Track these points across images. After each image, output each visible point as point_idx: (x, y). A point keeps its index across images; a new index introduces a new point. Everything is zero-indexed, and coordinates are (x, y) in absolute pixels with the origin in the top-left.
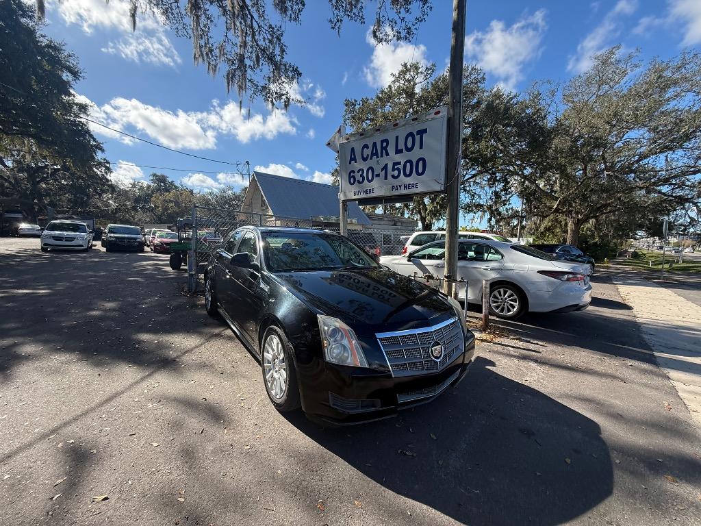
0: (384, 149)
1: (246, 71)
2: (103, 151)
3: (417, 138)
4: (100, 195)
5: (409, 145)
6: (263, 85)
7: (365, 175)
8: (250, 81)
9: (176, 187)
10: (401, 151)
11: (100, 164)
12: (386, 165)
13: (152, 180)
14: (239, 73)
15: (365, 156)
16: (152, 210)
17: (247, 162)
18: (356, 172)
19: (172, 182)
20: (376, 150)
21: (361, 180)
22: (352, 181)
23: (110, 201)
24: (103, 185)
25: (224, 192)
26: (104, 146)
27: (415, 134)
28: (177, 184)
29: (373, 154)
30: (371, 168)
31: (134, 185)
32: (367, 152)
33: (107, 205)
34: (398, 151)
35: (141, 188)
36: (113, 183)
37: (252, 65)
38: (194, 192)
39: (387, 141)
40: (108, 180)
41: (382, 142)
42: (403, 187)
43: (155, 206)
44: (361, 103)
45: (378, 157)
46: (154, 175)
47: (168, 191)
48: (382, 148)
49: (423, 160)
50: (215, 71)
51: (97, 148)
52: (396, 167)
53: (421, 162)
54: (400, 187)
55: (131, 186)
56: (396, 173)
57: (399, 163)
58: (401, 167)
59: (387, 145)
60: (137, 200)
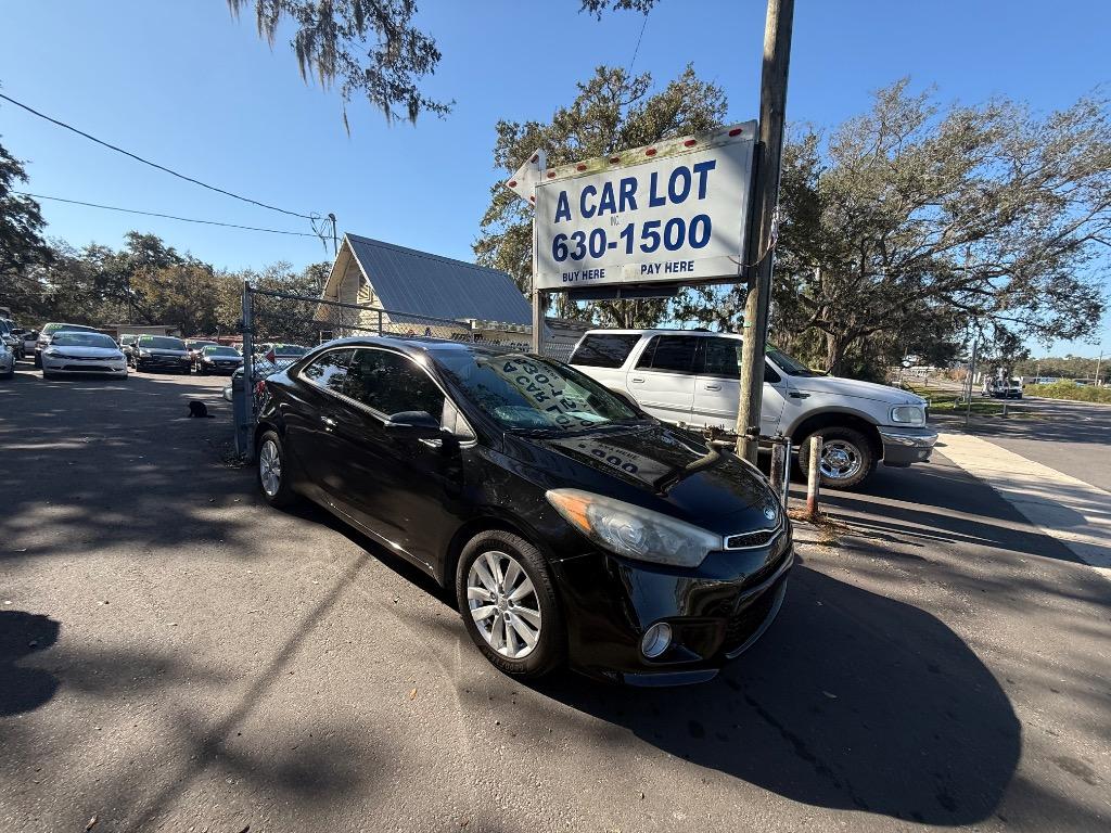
0: (628, 196)
1: (335, 36)
2: (24, 177)
3: (696, 177)
4: (21, 268)
5: (679, 191)
6: (369, 68)
7: (587, 243)
8: (344, 56)
9: (178, 260)
10: (661, 202)
11: (16, 208)
12: (631, 226)
13: (130, 244)
14: (320, 40)
15: (588, 209)
16: (132, 300)
17: (332, 216)
18: (569, 238)
19: (171, 249)
20: (612, 197)
21: (579, 253)
22: (560, 254)
23: (43, 280)
24: (27, 247)
25: (275, 272)
26: (27, 169)
27: (691, 170)
28: (180, 253)
29: (604, 206)
30: (601, 232)
31: (93, 252)
32: (594, 200)
33: (38, 287)
34: (656, 202)
35: (109, 257)
36: (48, 244)
37: (346, 26)
38: (215, 269)
39: (633, 181)
40: (36, 239)
41: (624, 182)
42: (663, 268)
43: (138, 292)
44: (526, 129)
45: (614, 211)
46: (134, 235)
47: (163, 265)
48: (623, 195)
49: (706, 219)
50: (272, 29)
51: (10, 170)
52: (651, 230)
53: (701, 224)
54: (658, 268)
55: (86, 253)
56: (650, 242)
57: (657, 224)
58: (661, 231)
59: (634, 189)
60: (102, 280)
